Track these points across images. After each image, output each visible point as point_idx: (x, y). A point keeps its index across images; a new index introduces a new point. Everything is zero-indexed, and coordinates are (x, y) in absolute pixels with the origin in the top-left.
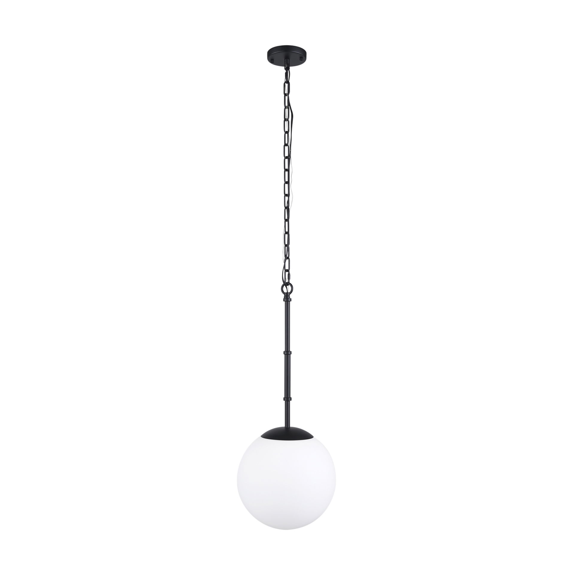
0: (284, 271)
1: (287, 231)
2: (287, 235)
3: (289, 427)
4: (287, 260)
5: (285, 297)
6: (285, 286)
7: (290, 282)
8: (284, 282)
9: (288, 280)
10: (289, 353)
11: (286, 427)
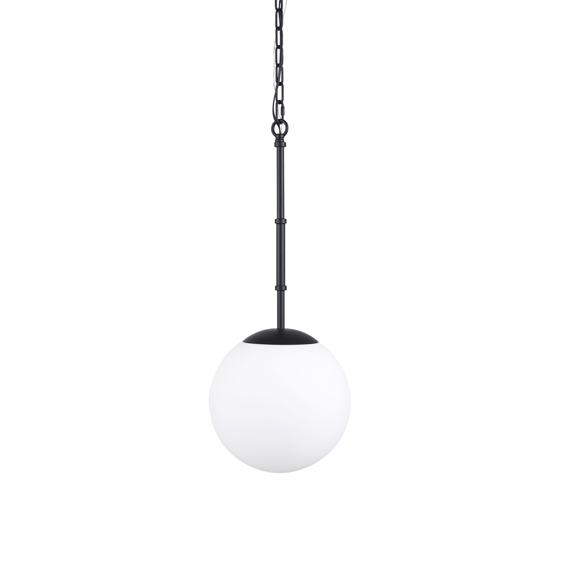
0: (275, 102)
1: (279, 44)
2: (279, 50)
3: (283, 328)
4: (280, 88)
5: (277, 141)
6: (276, 125)
7: (285, 119)
8: (275, 117)
9: (281, 116)
10: (283, 222)
11: (279, 328)
